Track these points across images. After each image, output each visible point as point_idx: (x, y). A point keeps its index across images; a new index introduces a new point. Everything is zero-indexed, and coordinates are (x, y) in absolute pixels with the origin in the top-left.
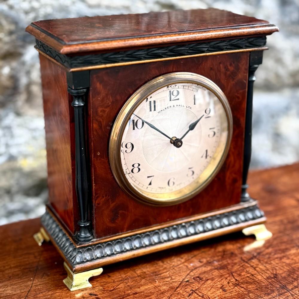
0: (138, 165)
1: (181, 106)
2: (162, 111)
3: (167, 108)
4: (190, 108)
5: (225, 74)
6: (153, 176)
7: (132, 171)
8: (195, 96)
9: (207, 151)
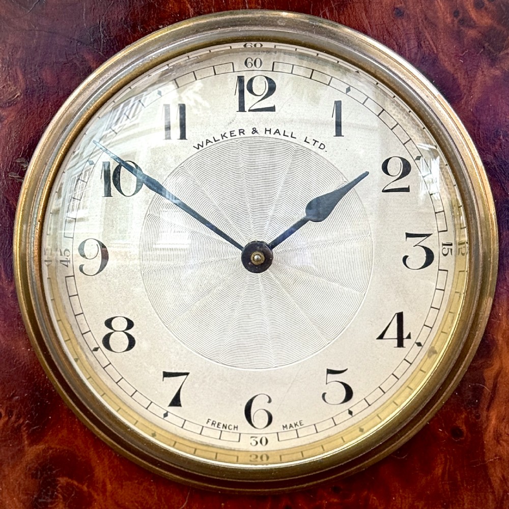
0: (125, 324)
1: (282, 133)
2: (208, 142)
3: (228, 135)
4: (318, 145)
5: (458, 35)
6: (187, 374)
7: (106, 341)
8: (338, 105)
9: (400, 316)
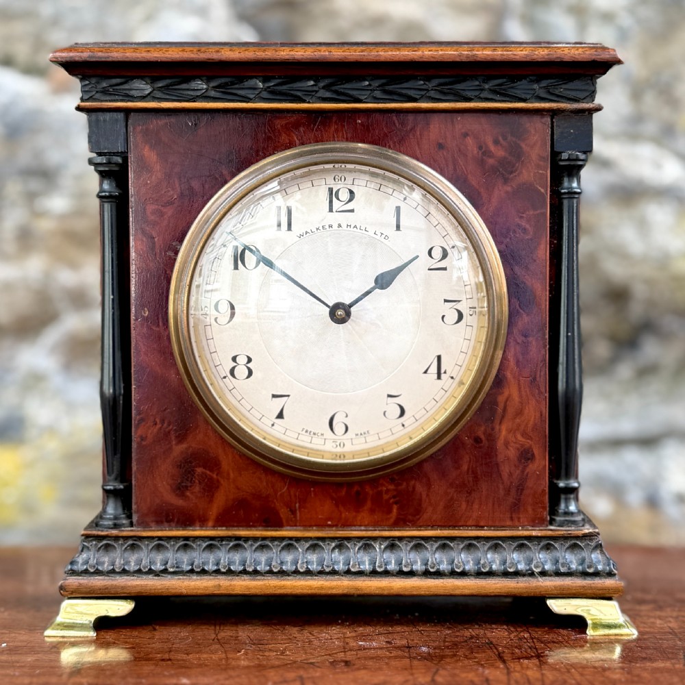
0: (246, 360)
1: (359, 228)
2: (307, 233)
3: (321, 228)
4: (383, 236)
5: (481, 163)
6: (288, 396)
7: (232, 372)
8: (398, 209)
9: (439, 358)
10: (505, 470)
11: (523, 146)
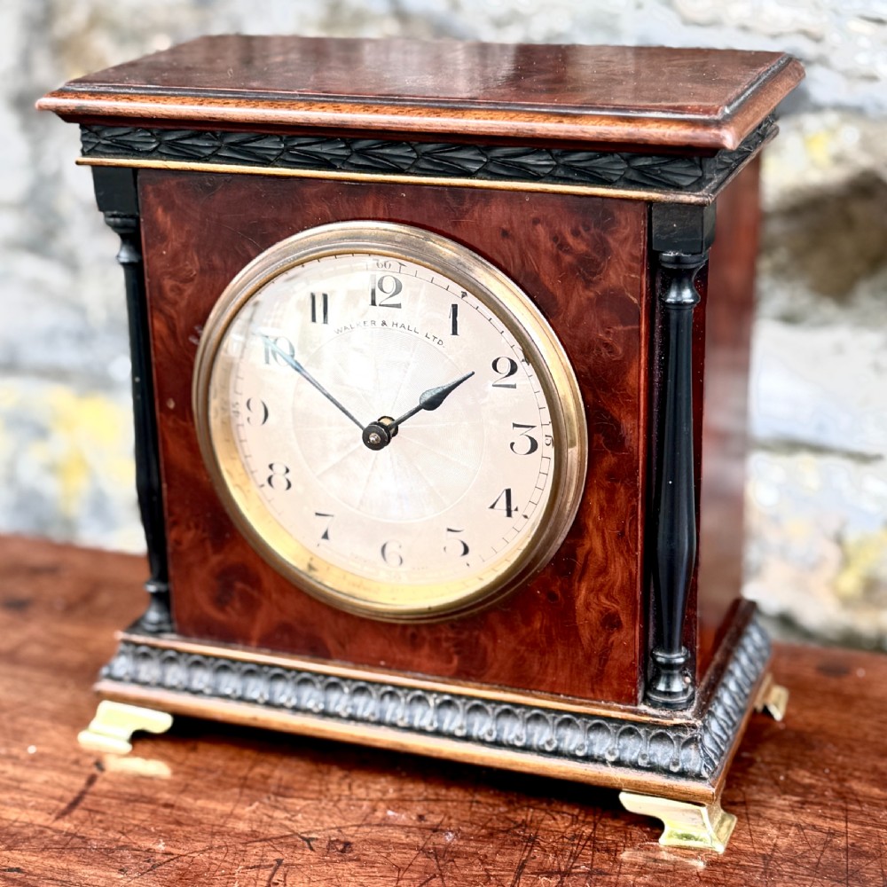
0: (284, 470)
1: (407, 327)
2: (345, 328)
3: (362, 324)
4: (437, 340)
5: (557, 259)
6: (332, 516)
7: (270, 481)
8: (455, 308)
9: (508, 492)
10: (585, 634)
11: (611, 241)
